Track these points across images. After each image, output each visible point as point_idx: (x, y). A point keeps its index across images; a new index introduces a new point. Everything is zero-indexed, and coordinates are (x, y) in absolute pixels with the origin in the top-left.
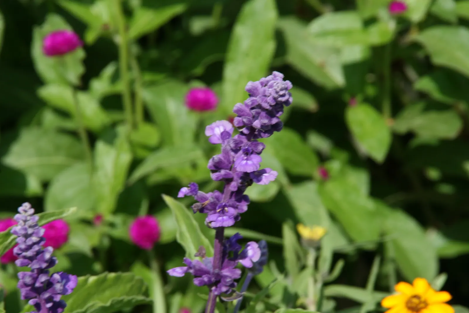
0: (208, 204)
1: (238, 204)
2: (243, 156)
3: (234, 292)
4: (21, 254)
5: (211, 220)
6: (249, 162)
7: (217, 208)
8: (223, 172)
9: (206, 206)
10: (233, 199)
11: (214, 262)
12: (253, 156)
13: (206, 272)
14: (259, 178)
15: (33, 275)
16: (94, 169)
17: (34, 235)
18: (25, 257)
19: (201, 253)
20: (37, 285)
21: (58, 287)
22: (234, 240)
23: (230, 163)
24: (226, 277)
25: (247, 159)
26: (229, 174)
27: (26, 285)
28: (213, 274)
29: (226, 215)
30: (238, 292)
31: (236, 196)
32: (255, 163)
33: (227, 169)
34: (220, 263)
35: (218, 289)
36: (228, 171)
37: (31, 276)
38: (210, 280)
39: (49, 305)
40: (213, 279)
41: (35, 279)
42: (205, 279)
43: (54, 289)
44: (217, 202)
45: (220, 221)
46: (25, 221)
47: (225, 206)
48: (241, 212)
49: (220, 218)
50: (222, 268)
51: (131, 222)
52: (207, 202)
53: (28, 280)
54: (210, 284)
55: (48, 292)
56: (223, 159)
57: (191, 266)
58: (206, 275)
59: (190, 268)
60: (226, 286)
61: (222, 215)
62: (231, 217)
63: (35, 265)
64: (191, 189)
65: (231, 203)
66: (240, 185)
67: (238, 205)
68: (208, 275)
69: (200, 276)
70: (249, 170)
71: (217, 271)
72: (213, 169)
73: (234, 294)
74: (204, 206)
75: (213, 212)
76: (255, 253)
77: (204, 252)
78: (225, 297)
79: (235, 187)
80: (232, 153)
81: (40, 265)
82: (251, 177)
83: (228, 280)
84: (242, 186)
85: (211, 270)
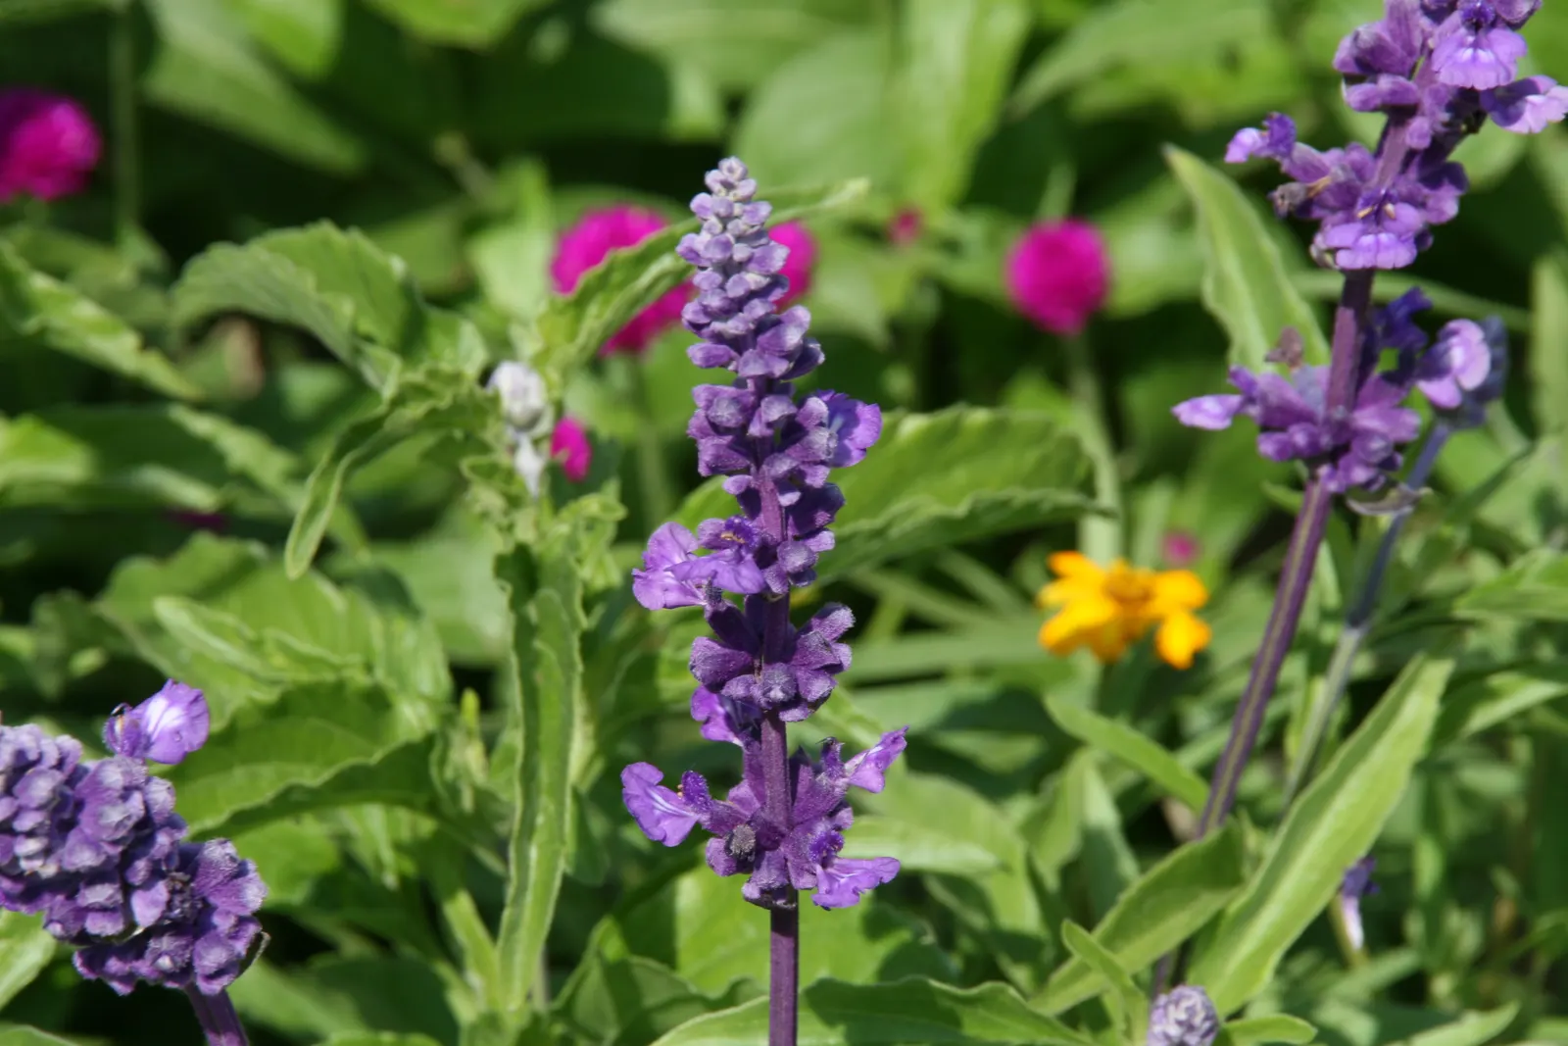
0: (1328, 189)
1: (1426, 191)
2: (1463, 31)
3: (1391, 484)
4: (708, 325)
5: (1336, 243)
6: (1484, 55)
7: (1360, 201)
8: (1385, 83)
9: (1318, 194)
10: (1413, 174)
11: (1332, 383)
12: (1497, 34)
13: (1303, 417)
14: (1512, 110)
15: (742, 395)
16: (898, 55)
17: (752, 266)
18: (719, 338)
19: (1286, 351)
20: (755, 430)
21: (822, 440)
22: (1402, 313)
23: (1411, 53)
24: (1367, 434)
25: (1476, 45)
26: (1407, 90)
27: (717, 429)
28: (1327, 421)
29: (1387, 231)
30: (1404, 487)
31: (1422, 165)
32: (1504, 58)
33: (1402, 74)
34: (1352, 389)
35: (1340, 473)
36: (1402, 79)
37: (735, 400)
38: (1313, 444)
39: (789, 499)
40: (1326, 441)
41: (749, 412)
42: (1299, 437)
43: (808, 448)
44: (1358, 183)
45: (1368, 249)
46: (725, 220)
47: (1388, 198)
48: (1434, 219)
49: (1368, 240)
50: (1354, 404)
51: (1015, 239)
52: (1323, 183)
53: (726, 413)
54: (1315, 457)
55: (789, 456)
56: (1387, 37)
57: (1255, 394)
58: (1304, 425)
59: (1250, 400)
60: (1368, 465)
61: (1373, 227)
62: (1403, 238)
63: (752, 367)
64: (1272, 135)
65: (1403, 188)
66: (1440, 129)
67: (1426, 197)
68: (1309, 426)
69: (1282, 429)
70: (1483, 81)
71: (1339, 413)
72: (1354, 70)
73: (1393, 494)
74: (1312, 194)
75: (1340, 215)
76: (1470, 360)
77: (1297, 348)
78: (1361, 500)
79: (1421, 136)
80: (1425, 22)
81: (767, 365)
82: (1484, 104)
83: (1377, 445)
84: (1446, 135)
85: (1320, 410)
